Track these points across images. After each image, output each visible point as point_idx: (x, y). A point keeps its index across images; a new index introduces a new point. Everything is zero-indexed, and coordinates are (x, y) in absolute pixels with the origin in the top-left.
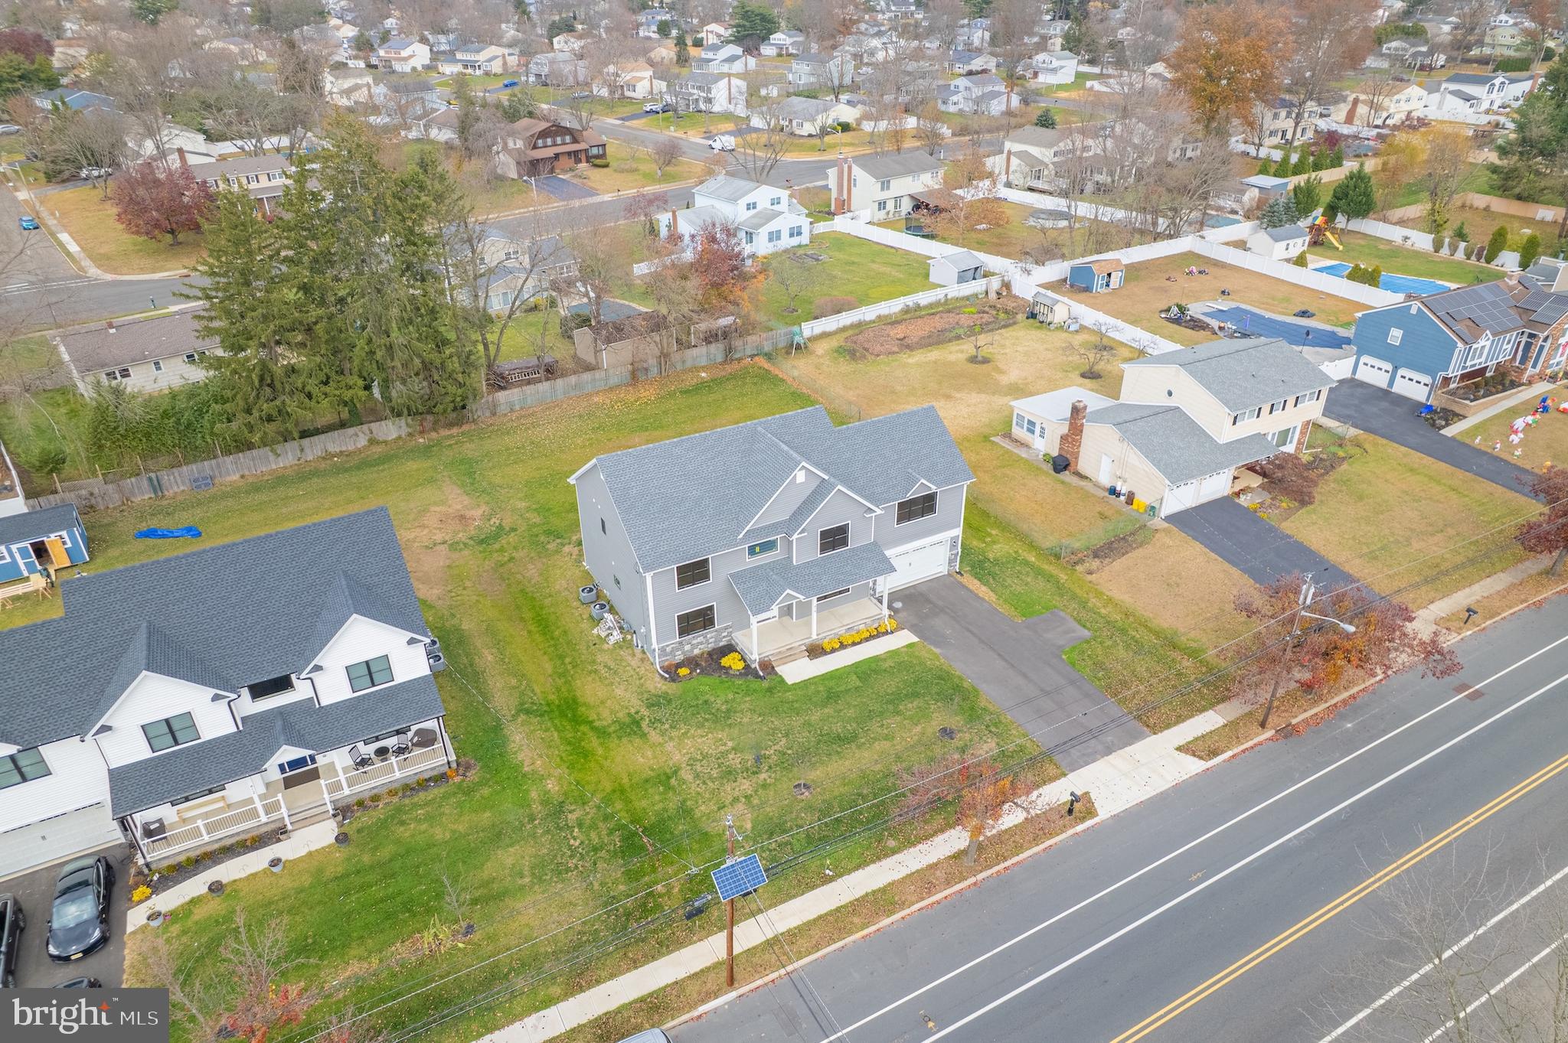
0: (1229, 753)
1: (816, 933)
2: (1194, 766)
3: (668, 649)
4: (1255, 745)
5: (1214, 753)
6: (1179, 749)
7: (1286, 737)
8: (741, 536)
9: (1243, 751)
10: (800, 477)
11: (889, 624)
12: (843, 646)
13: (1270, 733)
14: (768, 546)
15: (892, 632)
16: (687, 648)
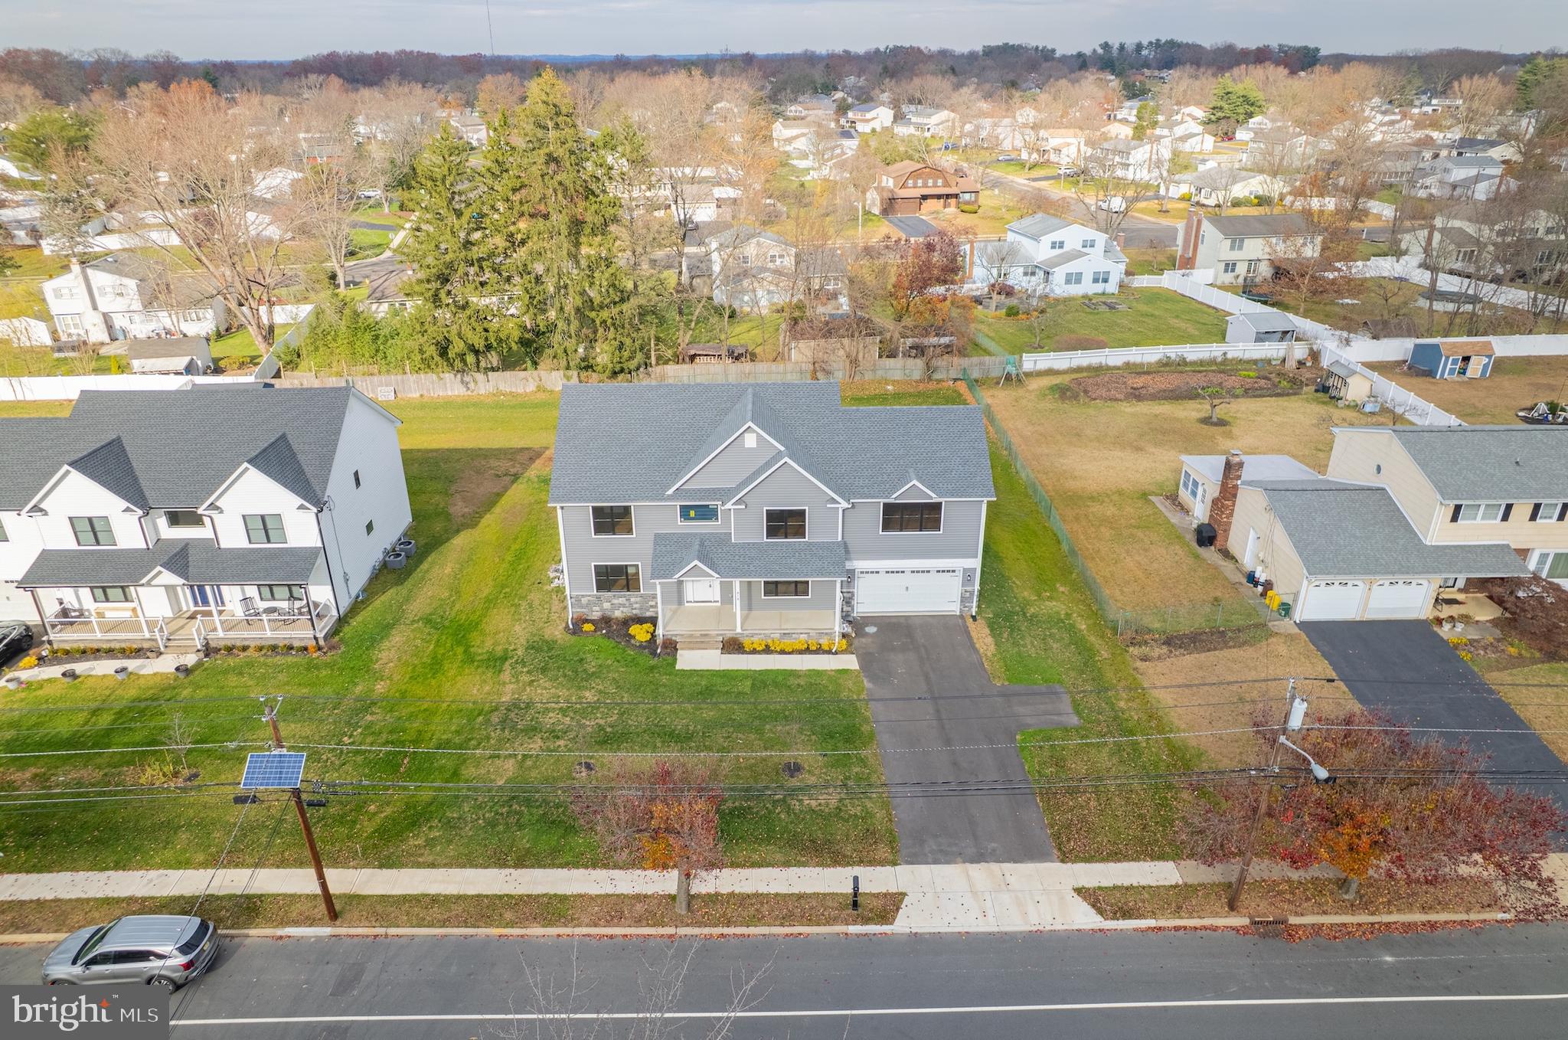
0: (1151, 923)
1: (457, 909)
2: (1085, 918)
3: (584, 601)
4: (1205, 928)
5: (1126, 914)
6: (1079, 891)
7: (1264, 936)
8: (670, 492)
9: (1177, 929)
10: (750, 441)
11: (838, 643)
12: (767, 650)
13: (1239, 921)
14: (706, 513)
15: (836, 653)
16: (606, 605)
